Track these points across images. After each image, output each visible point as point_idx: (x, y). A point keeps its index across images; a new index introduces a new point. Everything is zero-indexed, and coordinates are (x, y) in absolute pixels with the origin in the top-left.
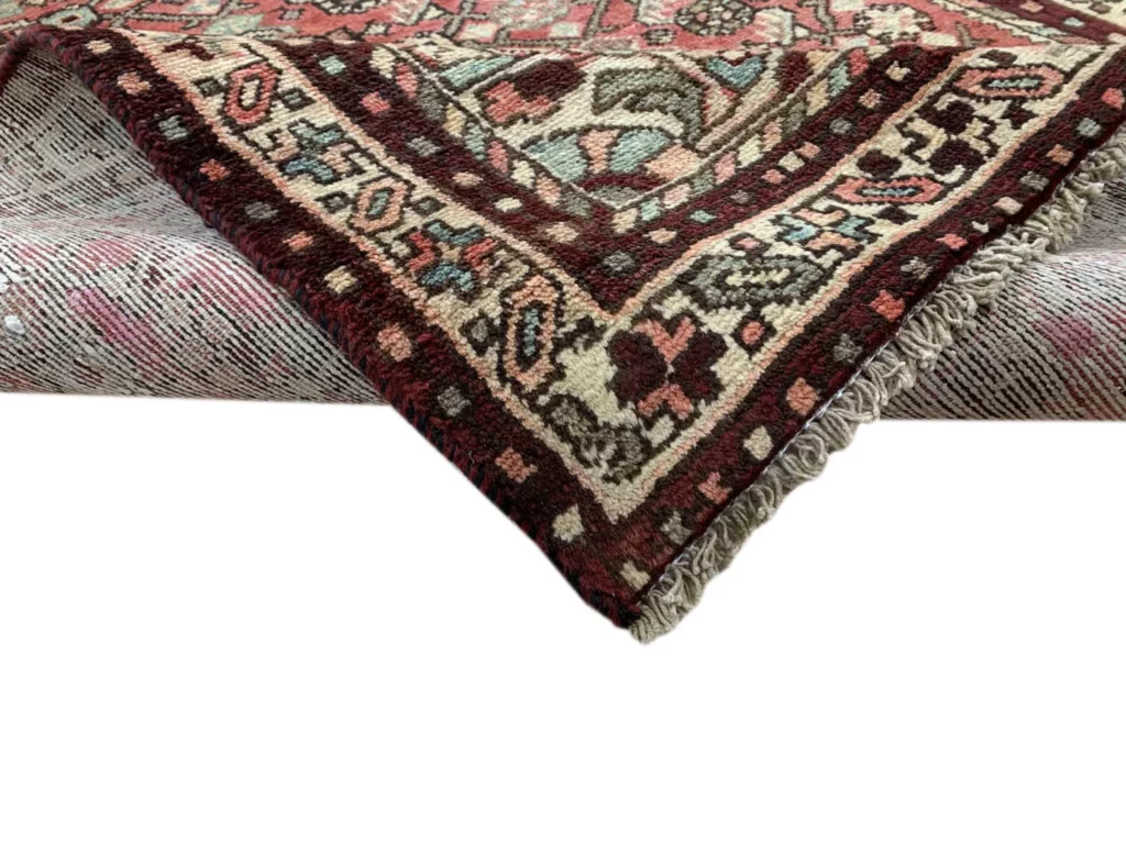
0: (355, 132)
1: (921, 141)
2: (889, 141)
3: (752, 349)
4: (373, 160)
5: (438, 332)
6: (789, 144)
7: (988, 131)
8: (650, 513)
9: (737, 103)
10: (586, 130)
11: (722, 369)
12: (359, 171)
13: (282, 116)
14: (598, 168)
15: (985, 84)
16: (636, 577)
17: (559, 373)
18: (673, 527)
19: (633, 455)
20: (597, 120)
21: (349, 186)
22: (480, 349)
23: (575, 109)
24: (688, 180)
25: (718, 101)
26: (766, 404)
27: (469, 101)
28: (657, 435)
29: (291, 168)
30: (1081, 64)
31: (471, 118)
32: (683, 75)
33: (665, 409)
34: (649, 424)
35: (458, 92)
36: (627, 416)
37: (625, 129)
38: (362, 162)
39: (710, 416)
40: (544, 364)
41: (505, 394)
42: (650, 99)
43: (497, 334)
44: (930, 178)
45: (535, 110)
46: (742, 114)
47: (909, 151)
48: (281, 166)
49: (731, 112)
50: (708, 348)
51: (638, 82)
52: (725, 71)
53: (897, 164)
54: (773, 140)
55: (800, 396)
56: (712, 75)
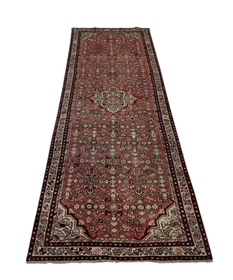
0: (47, 221)
1: (77, 250)
2: (75, 248)
3: (47, 255)
4: (46, 224)
5: (35, 240)
6: (69, 243)
7: (81, 253)
8: (34, 257)
9: (71, 237)
10: (60, 231)
11: (45, 254)
12: (44, 224)
13: (45, 217)
14: (57, 235)
15: (86, 250)
16: (29, 259)
17: (38, 247)
18: (34, 259)
19: (37, 254)
20: (62, 231)
21: (42, 225)
22: (36, 242)
23: (61, 229)
24: (60, 240)
25: (70, 236)
26: (45, 258)
27: (56, 223)
28: (39, 254)
29: (42, 221)
30: (94, 254)
31: (55, 225)
32: (70, 232)
33: (40, 253)
34: (39, 253)
35: (56, 222)
36: (39, 252)
37: (62, 233)
38: (45, 223)
39: (42, 255)
40: (38, 246)
41: (35, 245)
42: (67, 232)
43: (38, 242)
44: (73, 253)
45: (59, 227)
46: (70, 238)
47: (75, 250)
48: (41, 221)
49: (70, 237)
50: (46, 252)
51: (67, 230)
52: (73, 234)
53: (73, 250)
54: (69, 241)
55: (46, 259)
56: (72, 234)
